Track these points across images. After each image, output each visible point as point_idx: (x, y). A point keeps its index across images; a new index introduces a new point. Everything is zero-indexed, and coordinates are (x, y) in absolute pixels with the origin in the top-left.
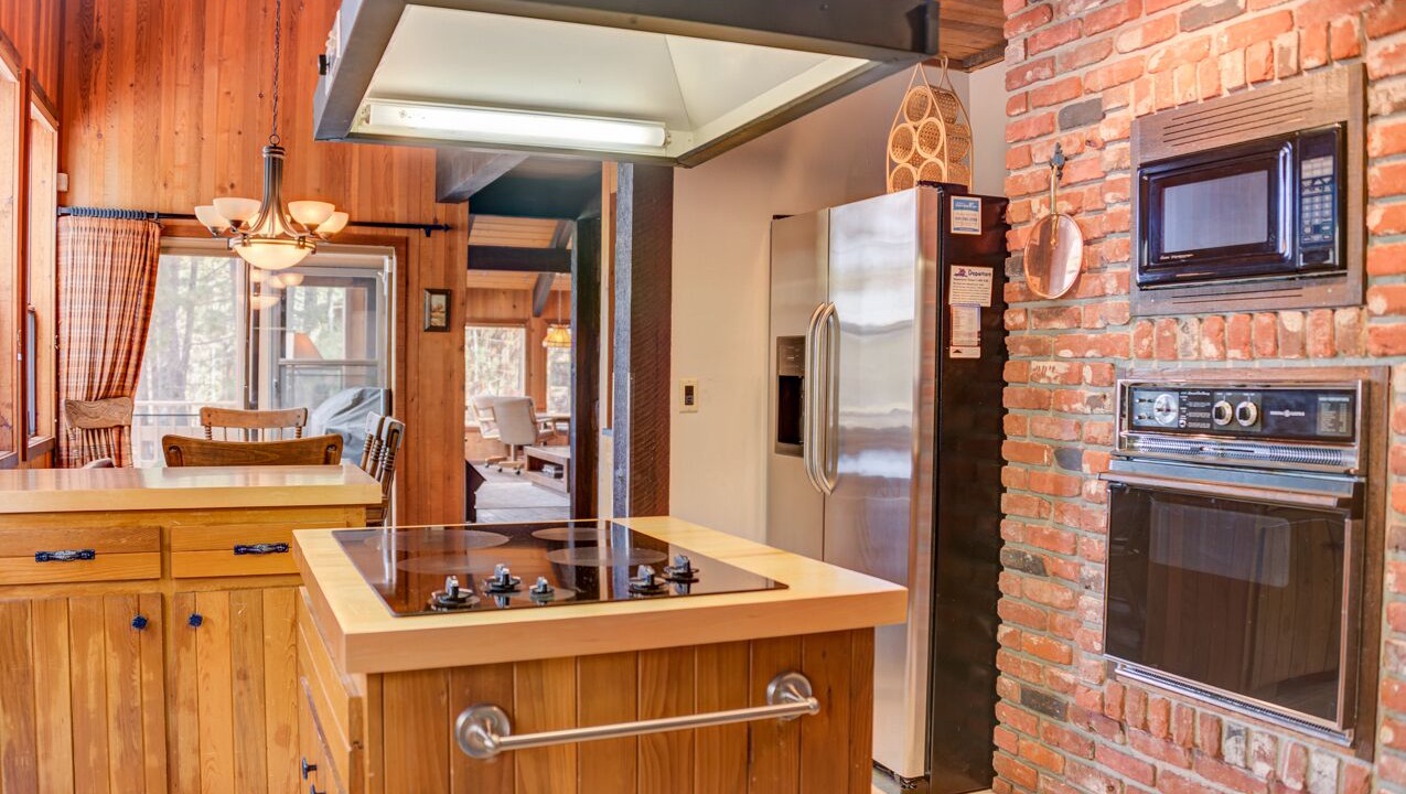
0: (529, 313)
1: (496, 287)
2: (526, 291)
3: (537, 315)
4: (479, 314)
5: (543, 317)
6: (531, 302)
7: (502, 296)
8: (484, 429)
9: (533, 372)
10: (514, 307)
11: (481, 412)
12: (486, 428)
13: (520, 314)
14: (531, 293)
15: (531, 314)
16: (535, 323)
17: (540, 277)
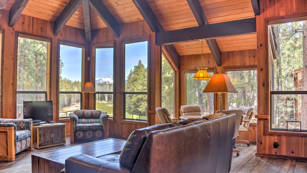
7: (203, 57)
10: (209, 62)
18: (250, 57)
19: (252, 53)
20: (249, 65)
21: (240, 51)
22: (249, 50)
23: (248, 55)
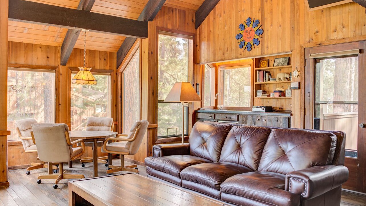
0: (59, 62)
1: (34, 43)
2: (56, 48)
3: (64, 64)
4: (22, 61)
5: (67, 66)
6: (59, 55)
7: (39, 49)
8: (25, 145)
9: (61, 103)
10: (48, 58)
11: (23, 133)
12: (27, 144)
13: (52, 63)
14: (60, 49)
15: (60, 63)
16: (62, 69)
17: (69, 31)
18: (100, 59)
19: (103, 56)
20: (99, 69)
21: (90, 50)
22: (99, 51)
23: (99, 57)
